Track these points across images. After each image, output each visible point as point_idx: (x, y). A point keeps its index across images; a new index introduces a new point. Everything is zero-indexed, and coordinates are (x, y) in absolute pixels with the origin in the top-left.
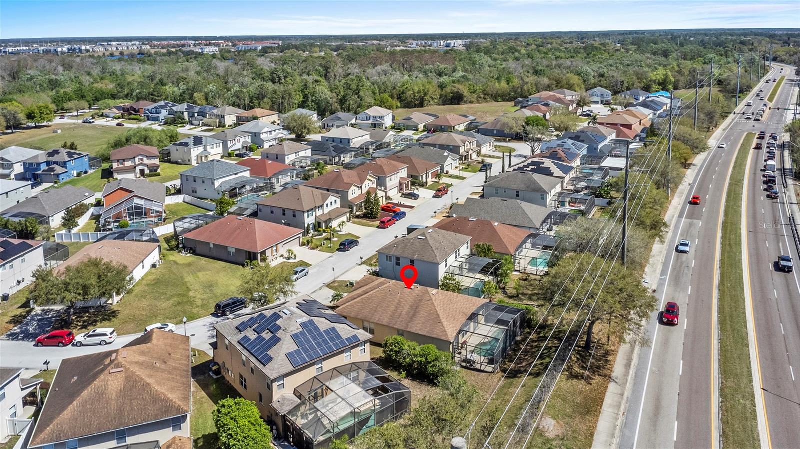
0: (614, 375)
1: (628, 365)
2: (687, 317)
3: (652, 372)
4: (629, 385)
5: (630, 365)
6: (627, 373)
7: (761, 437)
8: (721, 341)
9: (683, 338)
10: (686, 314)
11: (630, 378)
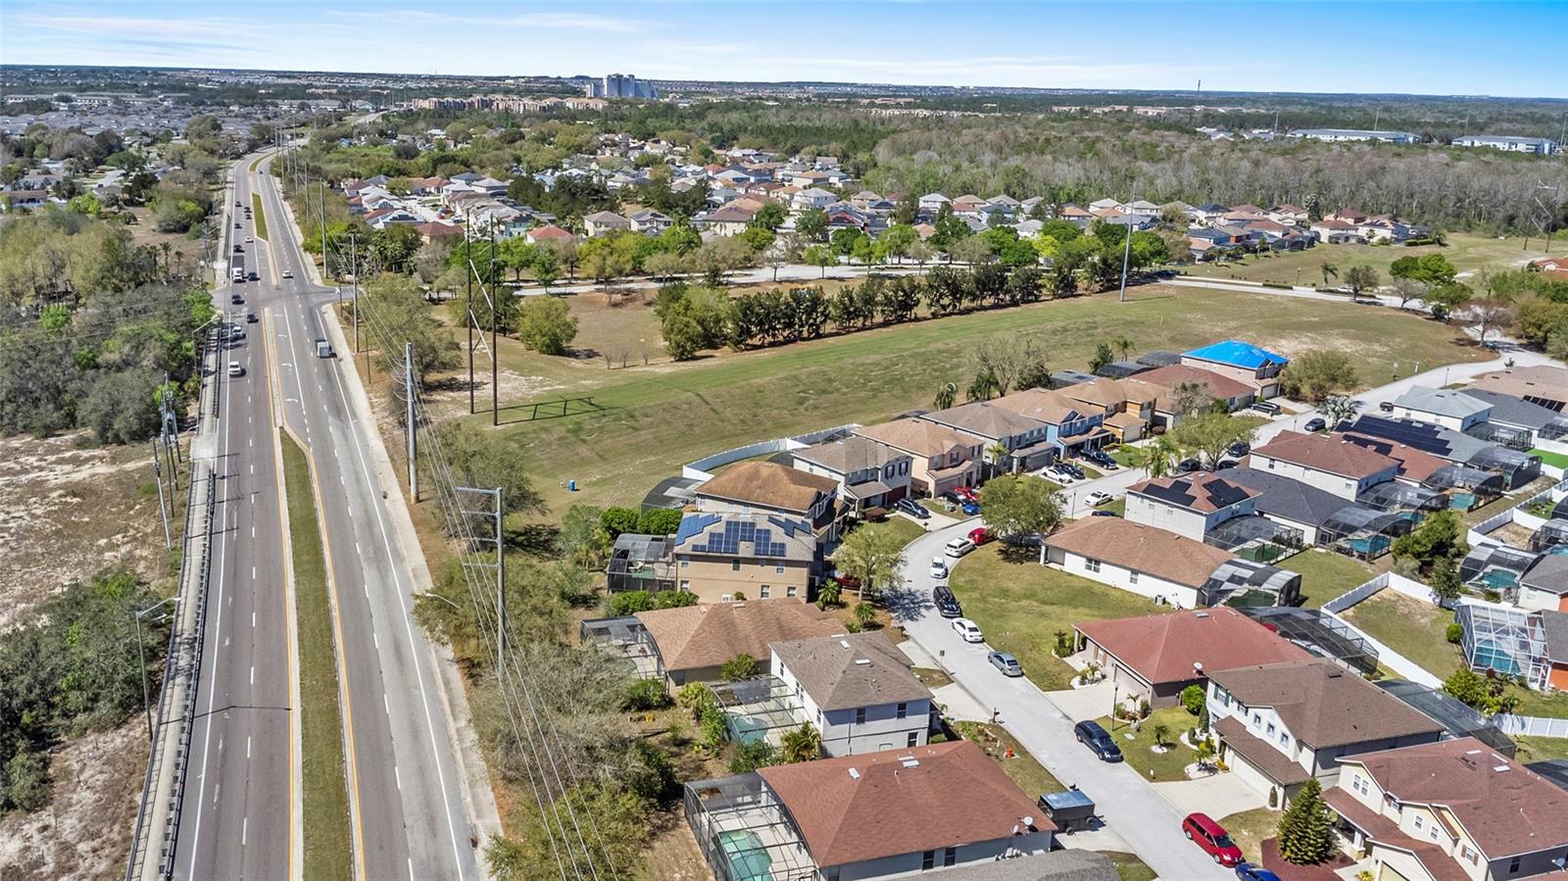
0: (456, 667)
1: (447, 683)
2: (398, 792)
3: (417, 687)
4: (435, 664)
5: (445, 683)
6: (443, 673)
7: (297, 657)
8: (342, 760)
9: (395, 749)
10: (404, 800)
11: (438, 670)
